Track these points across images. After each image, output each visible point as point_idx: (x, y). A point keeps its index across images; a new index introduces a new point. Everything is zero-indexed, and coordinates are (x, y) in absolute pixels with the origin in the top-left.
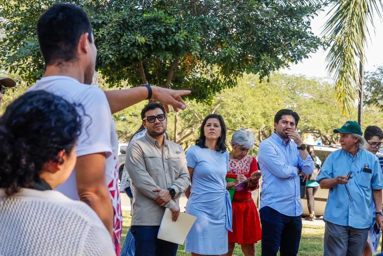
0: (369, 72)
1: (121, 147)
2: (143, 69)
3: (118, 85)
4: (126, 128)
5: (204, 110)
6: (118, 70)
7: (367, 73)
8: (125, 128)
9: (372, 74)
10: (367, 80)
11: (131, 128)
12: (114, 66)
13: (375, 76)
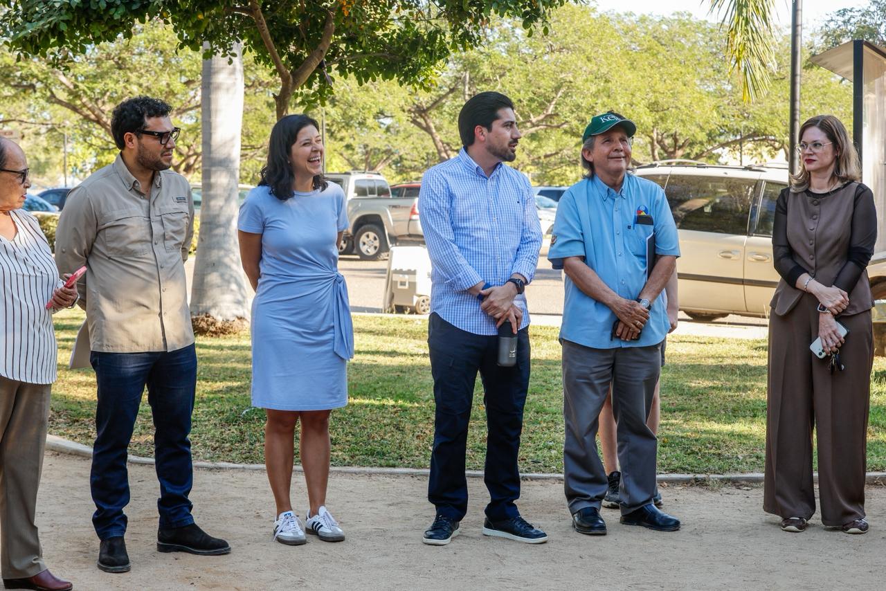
0: (854, 10)
1: (357, 181)
2: (261, 14)
3: (225, 52)
4: (389, 142)
5: (529, 101)
6: (189, 18)
7: (851, 11)
8: (386, 143)
9: (860, 13)
10: (849, 27)
11: (399, 142)
12: (177, 9)
13: (868, 18)
